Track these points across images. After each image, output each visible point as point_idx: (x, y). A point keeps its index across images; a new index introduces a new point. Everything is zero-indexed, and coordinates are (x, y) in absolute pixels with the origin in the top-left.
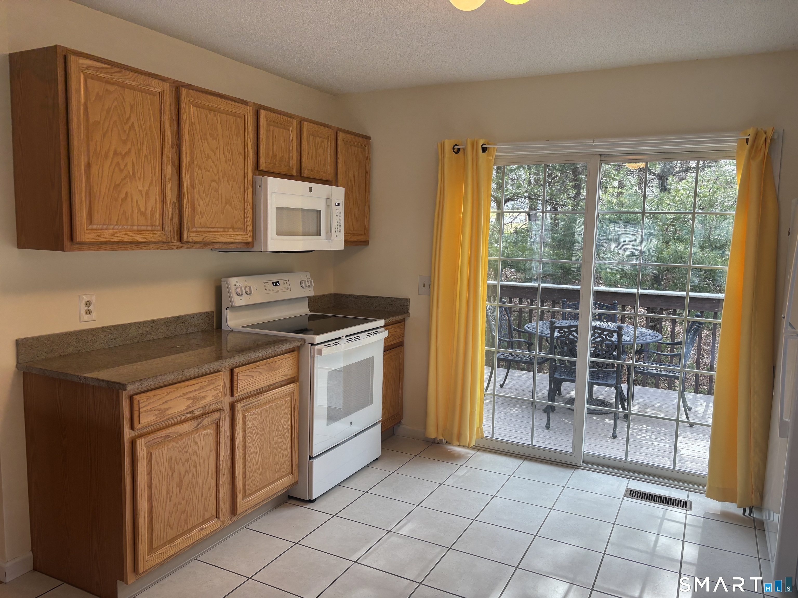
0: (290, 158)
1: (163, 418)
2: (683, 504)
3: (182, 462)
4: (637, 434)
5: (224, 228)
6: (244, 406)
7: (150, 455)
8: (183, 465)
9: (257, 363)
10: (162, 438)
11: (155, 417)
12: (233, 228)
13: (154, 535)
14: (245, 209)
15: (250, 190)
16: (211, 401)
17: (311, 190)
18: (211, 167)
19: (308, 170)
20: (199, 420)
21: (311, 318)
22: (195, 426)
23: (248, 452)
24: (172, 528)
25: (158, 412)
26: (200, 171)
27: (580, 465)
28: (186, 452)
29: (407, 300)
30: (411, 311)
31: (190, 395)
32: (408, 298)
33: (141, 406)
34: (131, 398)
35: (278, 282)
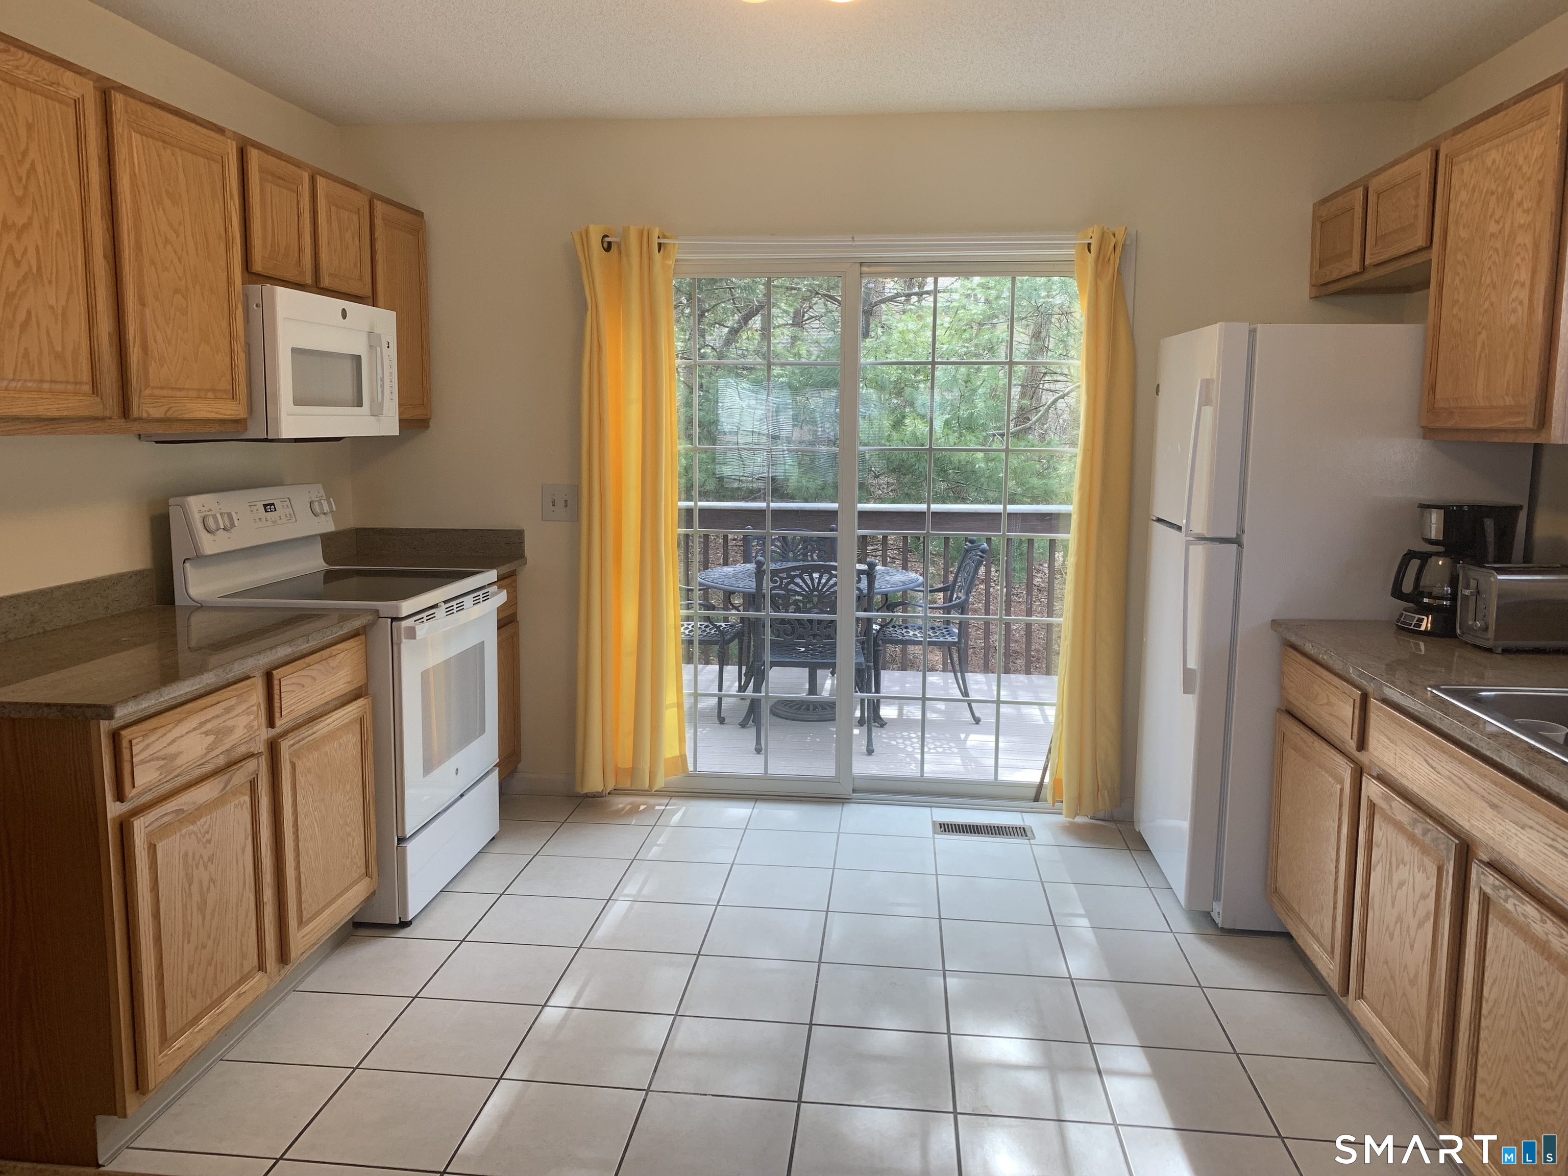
0: (300, 250)
1: (170, 773)
2: (1021, 832)
3: (204, 862)
4: (906, 746)
5: (199, 390)
6: (293, 745)
7: (152, 849)
8: (206, 867)
9: (307, 660)
10: (172, 816)
11: (158, 773)
12: (214, 390)
13: (167, 1012)
14: (232, 351)
15: (240, 313)
16: (242, 738)
17: (344, 314)
18: (172, 261)
19: (330, 275)
20: (227, 776)
21: (329, 576)
22: (222, 787)
23: (301, 836)
24: (194, 997)
25: (162, 763)
26: (154, 269)
27: (850, 797)
28: (209, 841)
29: (520, 533)
30: (527, 554)
31: (208, 726)
32: (520, 528)
33: (135, 750)
34: (115, 736)
35: (273, 504)
